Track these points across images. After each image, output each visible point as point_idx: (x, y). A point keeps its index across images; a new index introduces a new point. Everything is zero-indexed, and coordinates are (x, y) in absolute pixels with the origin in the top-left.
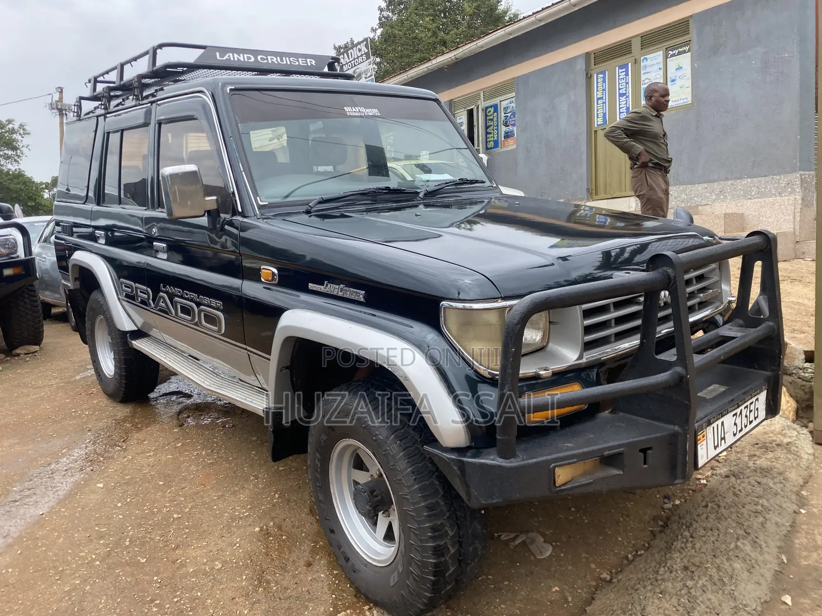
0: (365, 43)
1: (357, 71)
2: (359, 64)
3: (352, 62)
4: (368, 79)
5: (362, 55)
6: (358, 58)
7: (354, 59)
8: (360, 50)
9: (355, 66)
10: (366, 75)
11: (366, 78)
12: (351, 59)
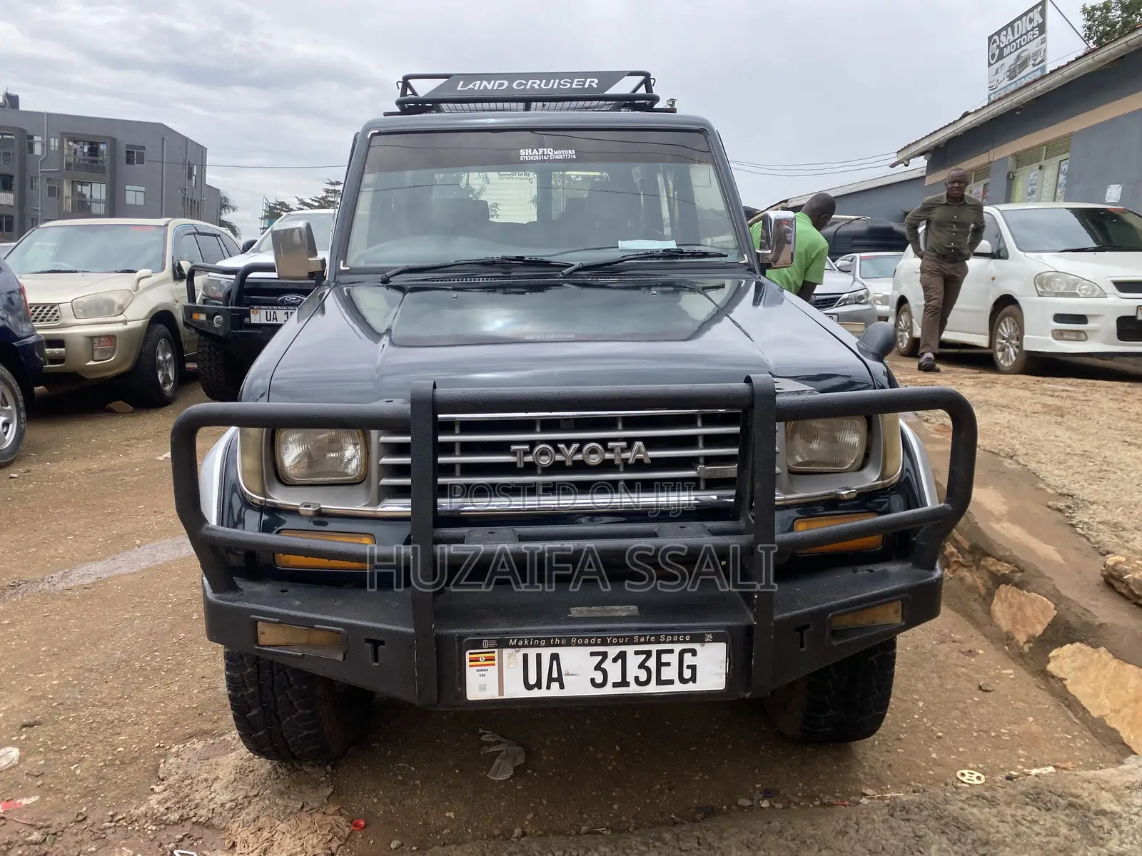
0: (1040, 7)
1: (1023, 55)
2: (1027, 43)
3: (1018, 41)
4: (1036, 68)
5: (1033, 29)
6: (1026, 34)
7: (1022, 36)
8: (1031, 21)
9: (1021, 46)
10: (1035, 60)
11: (1034, 65)
12: (1016, 36)
